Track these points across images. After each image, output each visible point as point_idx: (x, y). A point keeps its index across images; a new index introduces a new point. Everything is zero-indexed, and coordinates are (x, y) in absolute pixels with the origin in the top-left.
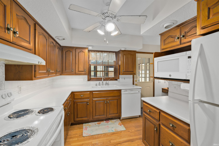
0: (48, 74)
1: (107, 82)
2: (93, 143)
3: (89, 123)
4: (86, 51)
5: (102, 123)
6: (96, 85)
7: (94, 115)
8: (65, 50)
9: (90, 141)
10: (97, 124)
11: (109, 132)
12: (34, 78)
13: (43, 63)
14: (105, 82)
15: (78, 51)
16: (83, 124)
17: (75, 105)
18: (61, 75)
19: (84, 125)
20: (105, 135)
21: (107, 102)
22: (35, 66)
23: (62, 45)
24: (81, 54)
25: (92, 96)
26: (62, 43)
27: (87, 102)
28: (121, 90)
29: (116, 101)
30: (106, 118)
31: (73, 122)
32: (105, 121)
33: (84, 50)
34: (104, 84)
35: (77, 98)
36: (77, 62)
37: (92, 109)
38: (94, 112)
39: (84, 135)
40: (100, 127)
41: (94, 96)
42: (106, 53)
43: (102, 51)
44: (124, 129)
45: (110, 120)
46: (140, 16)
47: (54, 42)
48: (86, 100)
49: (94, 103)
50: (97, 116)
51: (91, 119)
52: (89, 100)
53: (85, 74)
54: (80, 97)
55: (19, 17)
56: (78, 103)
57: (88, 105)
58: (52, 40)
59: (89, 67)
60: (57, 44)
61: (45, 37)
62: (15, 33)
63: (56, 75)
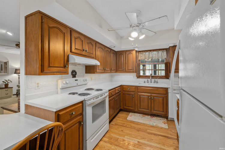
0: (104, 71)
1: (156, 80)
2: (132, 125)
3: (135, 114)
4: (134, 52)
5: (146, 116)
6: (145, 82)
7: (139, 107)
8: (118, 54)
9: (130, 124)
10: (141, 116)
11: (149, 124)
12: (95, 72)
13: (98, 64)
14: (153, 80)
15: (127, 53)
16: (130, 112)
17: (124, 95)
18: (116, 72)
19: (131, 114)
20: (144, 125)
21: (151, 98)
22: (96, 66)
23: (116, 51)
24: (130, 56)
25: (137, 90)
26: (116, 49)
27: (133, 95)
28: (168, 88)
29: (161, 99)
30: (150, 113)
31: (122, 108)
32: (150, 116)
33: (132, 52)
34: (152, 82)
35: (125, 90)
36: (127, 62)
37: (137, 101)
38: (139, 105)
39: (128, 119)
40: (143, 118)
41: (139, 91)
42: (155, 51)
43: (151, 51)
44: (167, 127)
45: (156, 117)
46: (159, 18)
47: (109, 50)
48: (132, 93)
49: (139, 96)
50: (141, 108)
51: (136, 110)
52: (135, 93)
53: (133, 72)
54: (128, 90)
55: (88, 43)
56: (126, 95)
57: (133, 97)
58: (107, 49)
59: (137, 66)
60: (112, 51)
61: (102, 48)
62: (86, 51)
63: (111, 72)
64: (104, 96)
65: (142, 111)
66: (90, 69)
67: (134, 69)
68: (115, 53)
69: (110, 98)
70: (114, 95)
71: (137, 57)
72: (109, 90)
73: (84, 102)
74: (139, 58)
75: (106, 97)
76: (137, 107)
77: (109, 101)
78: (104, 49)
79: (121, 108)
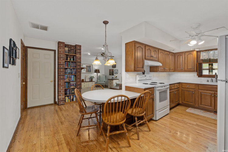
0: (164, 71)
2: (191, 115)
3: (195, 109)
4: (195, 53)
5: (209, 113)
6: (208, 81)
7: (200, 103)
8: (176, 55)
9: (189, 114)
10: (202, 112)
12: (158, 71)
13: (161, 65)
15: (187, 54)
16: (189, 107)
17: (183, 92)
18: (174, 71)
20: (205, 117)
21: (215, 95)
24: (190, 56)
25: (197, 88)
27: (193, 92)
32: (213, 113)
33: (192, 53)
35: (184, 87)
36: (186, 62)
37: (197, 98)
39: (187, 111)
40: (204, 113)
41: (200, 88)
47: (168, 53)
48: (192, 90)
49: (199, 94)
50: (202, 105)
51: (197, 105)
52: (195, 91)
53: (194, 71)
54: (187, 87)
55: (154, 51)
56: (185, 91)
57: (193, 94)
58: (167, 53)
59: (198, 65)
60: (170, 53)
61: (163, 53)
62: (153, 57)
63: (170, 71)
64: (166, 87)
65: (204, 107)
66: (153, 69)
67: (194, 68)
68: (173, 55)
69: (170, 91)
70: (173, 89)
71: (199, 57)
72: (170, 85)
73: (155, 88)
74: (201, 58)
75: (168, 88)
76: (197, 103)
77: (170, 93)
78: (164, 53)
79: (180, 103)
